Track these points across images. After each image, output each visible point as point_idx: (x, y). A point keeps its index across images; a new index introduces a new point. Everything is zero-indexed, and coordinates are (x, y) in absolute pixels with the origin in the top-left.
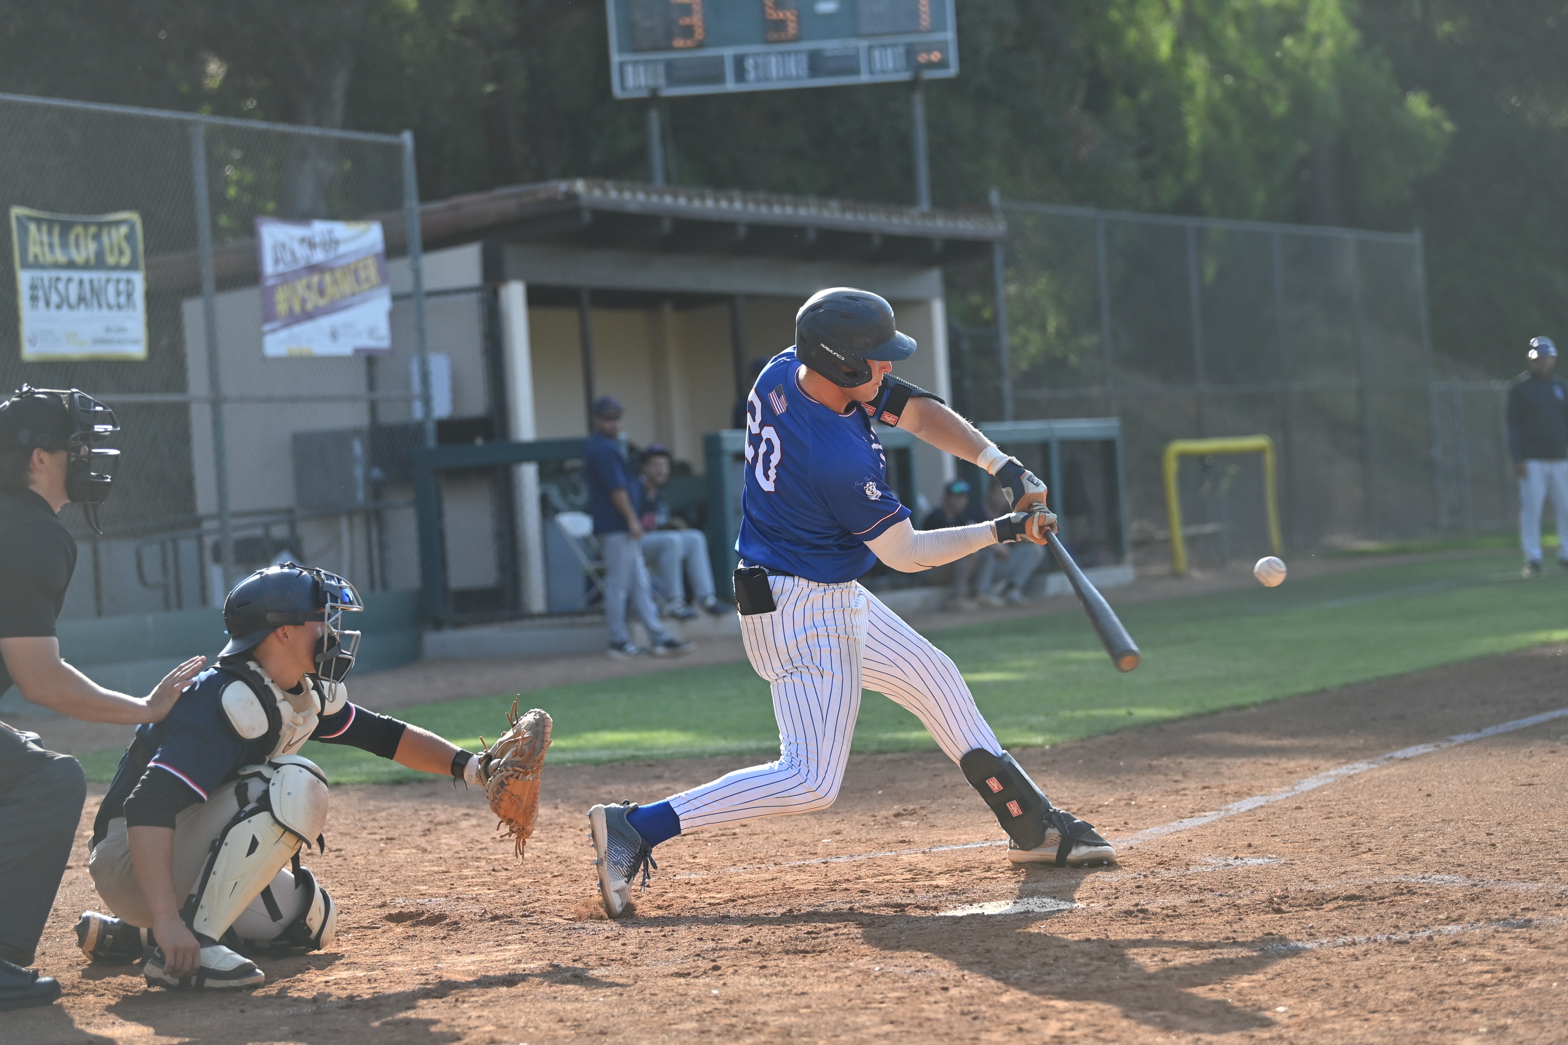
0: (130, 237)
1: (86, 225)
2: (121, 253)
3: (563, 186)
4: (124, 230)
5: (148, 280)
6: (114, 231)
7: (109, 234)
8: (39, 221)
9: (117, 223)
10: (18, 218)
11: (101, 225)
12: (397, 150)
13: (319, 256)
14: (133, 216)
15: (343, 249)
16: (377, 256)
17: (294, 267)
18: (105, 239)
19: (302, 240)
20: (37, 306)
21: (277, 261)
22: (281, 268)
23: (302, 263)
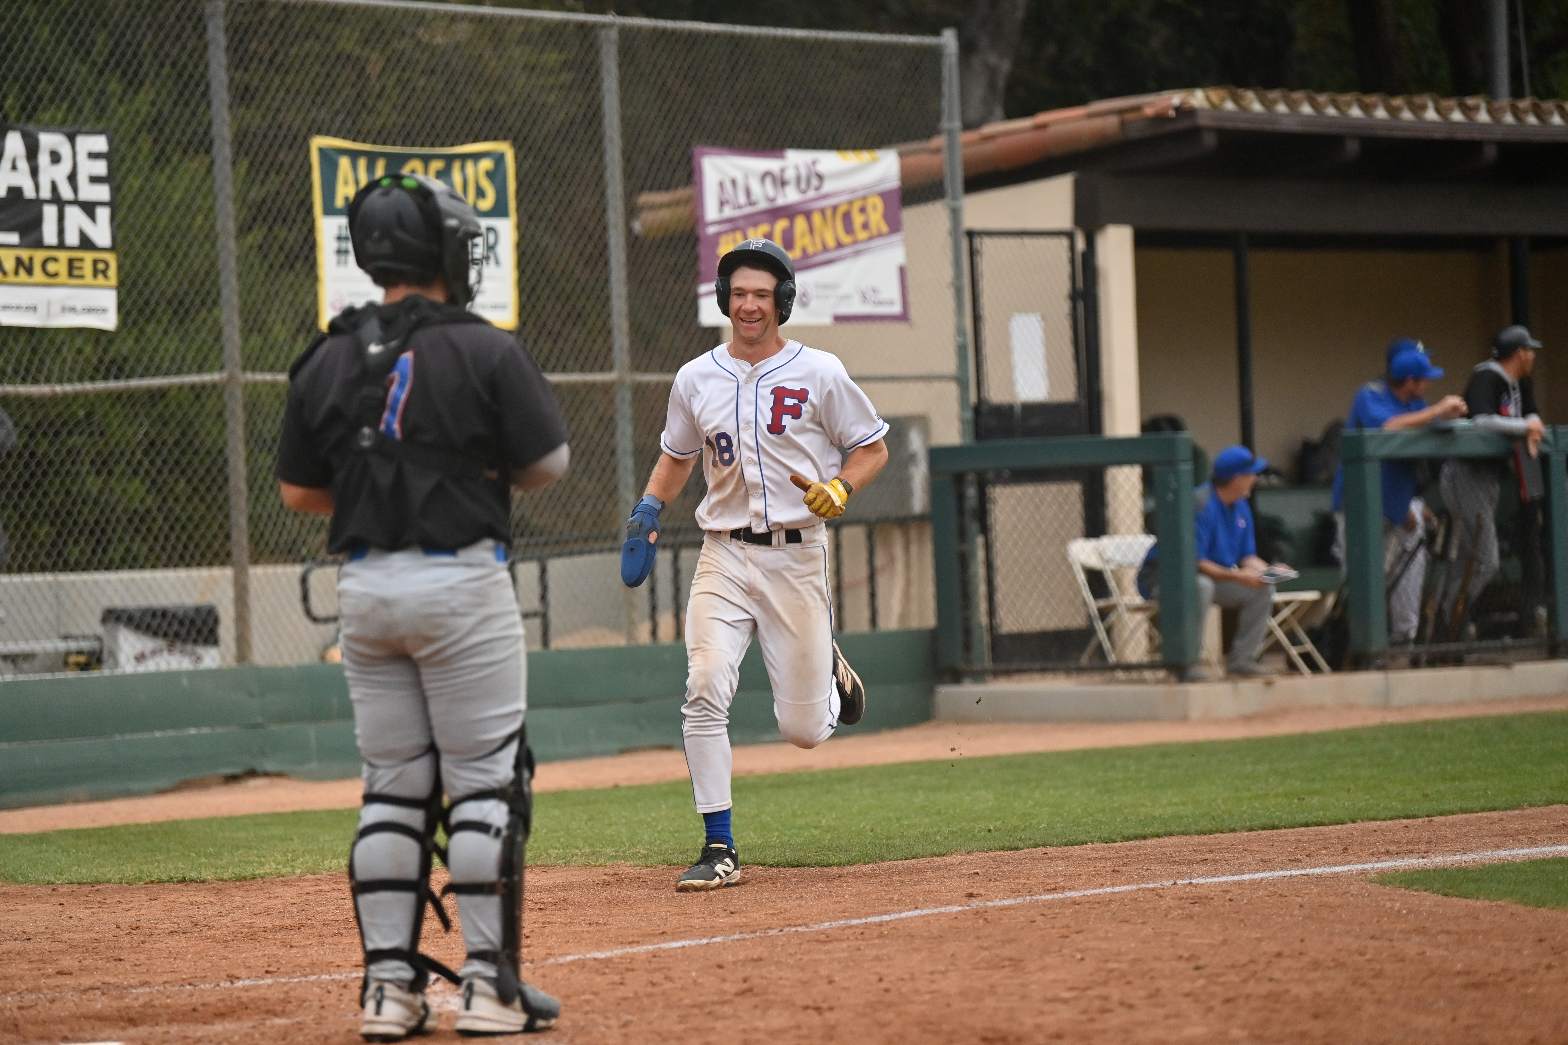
0: (496, 175)
1: (426, 159)
2: (480, 193)
3: (1176, 98)
4: (486, 164)
5: (521, 228)
6: (470, 166)
7: (463, 168)
8: (354, 155)
9: (476, 157)
10: (322, 151)
11: (449, 159)
12: (935, 54)
13: (791, 196)
14: (505, 148)
15: (828, 187)
16: (884, 195)
17: (748, 210)
18: (457, 177)
19: (765, 175)
20: (346, 263)
21: (722, 204)
22: (728, 212)
23: (763, 205)
